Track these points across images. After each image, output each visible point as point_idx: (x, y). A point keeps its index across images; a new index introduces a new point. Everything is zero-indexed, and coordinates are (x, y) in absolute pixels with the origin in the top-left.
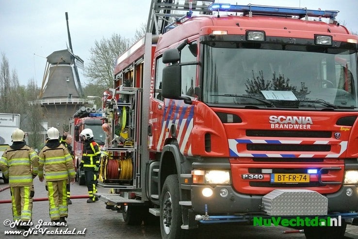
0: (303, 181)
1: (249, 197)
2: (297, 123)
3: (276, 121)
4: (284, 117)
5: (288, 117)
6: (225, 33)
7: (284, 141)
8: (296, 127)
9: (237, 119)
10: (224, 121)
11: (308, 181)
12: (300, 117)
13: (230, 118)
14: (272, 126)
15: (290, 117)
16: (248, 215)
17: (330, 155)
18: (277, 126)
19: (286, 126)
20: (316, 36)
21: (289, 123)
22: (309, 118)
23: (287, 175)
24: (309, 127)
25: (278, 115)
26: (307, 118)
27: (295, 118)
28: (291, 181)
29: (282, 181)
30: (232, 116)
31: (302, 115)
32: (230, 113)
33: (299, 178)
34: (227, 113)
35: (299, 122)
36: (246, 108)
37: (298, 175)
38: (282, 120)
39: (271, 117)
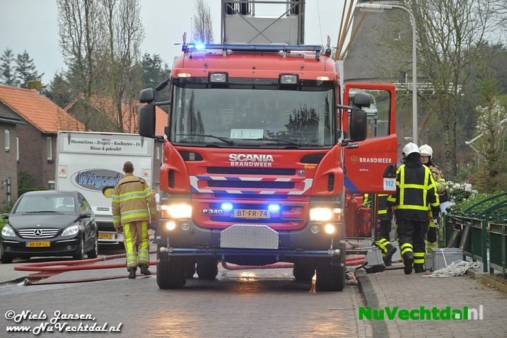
0: (263, 217)
1: (209, 231)
2: (257, 161)
3: (235, 158)
4: (244, 156)
5: (248, 155)
6: (189, 75)
7: (244, 178)
8: (257, 164)
9: (199, 157)
10: (186, 159)
11: (268, 217)
12: (261, 156)
13: (192, 156)
14: (232, 164)
15: (251, 155)
16: (211, 248)
17: (292, 192)
18: (237, 163)
19: (246, 164)
20: (280, 76)
21: (249, 161)
22: (270, 156)
23: (247, 211)
24: (270, 164)
25: (238, 153)
26: (268, 156)
27: (255, 156)
28: (251, 217)
29: (242, 216)
30: (193, 154)
31: (263, 153)
32: (192, 151)
33: (259, 214)
34: (188, 152)
35: (260, 159)
37: (257, 211)
38: (242, 158)
39: (231, 156)
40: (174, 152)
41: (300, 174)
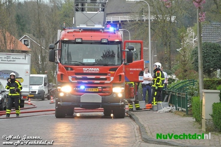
0: (96, 91)
1: (76, 96)
2: (93, 70)
3: (85, 70)
4: (89, 69)
5: (90, 69)
6: (68, 39)
7: (89, 77)
8: (93, 72)
9: (72, 69)
10: (67, 70)
11: (98, 91)
12: (95, 69)
13: (69, 69)
14: (84, 72)
15: (91, 69)
16: (77, 102)
17: (106, 82)
18: (86, 71)
19: (89, 72)
20: (101, 39)
21: (90, 71)
22: (98, 69)
23: (90, 89)
24: (98, 72)
25: (86, 68)
26: (97, 69)
27: (93, 69)
28: (91, 91)
29: (88, 91)
30: (70, 68)
31: (95, 68)
32: (69, 67)
33: (94, 90)
35: (94, 70)
36: (75, 65)
37: (94, 89)
38: (88, 69)
39: (84, 69)
40: (63, 67)
41: (109, 75)
